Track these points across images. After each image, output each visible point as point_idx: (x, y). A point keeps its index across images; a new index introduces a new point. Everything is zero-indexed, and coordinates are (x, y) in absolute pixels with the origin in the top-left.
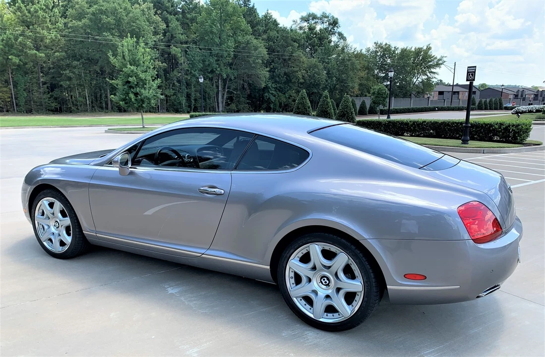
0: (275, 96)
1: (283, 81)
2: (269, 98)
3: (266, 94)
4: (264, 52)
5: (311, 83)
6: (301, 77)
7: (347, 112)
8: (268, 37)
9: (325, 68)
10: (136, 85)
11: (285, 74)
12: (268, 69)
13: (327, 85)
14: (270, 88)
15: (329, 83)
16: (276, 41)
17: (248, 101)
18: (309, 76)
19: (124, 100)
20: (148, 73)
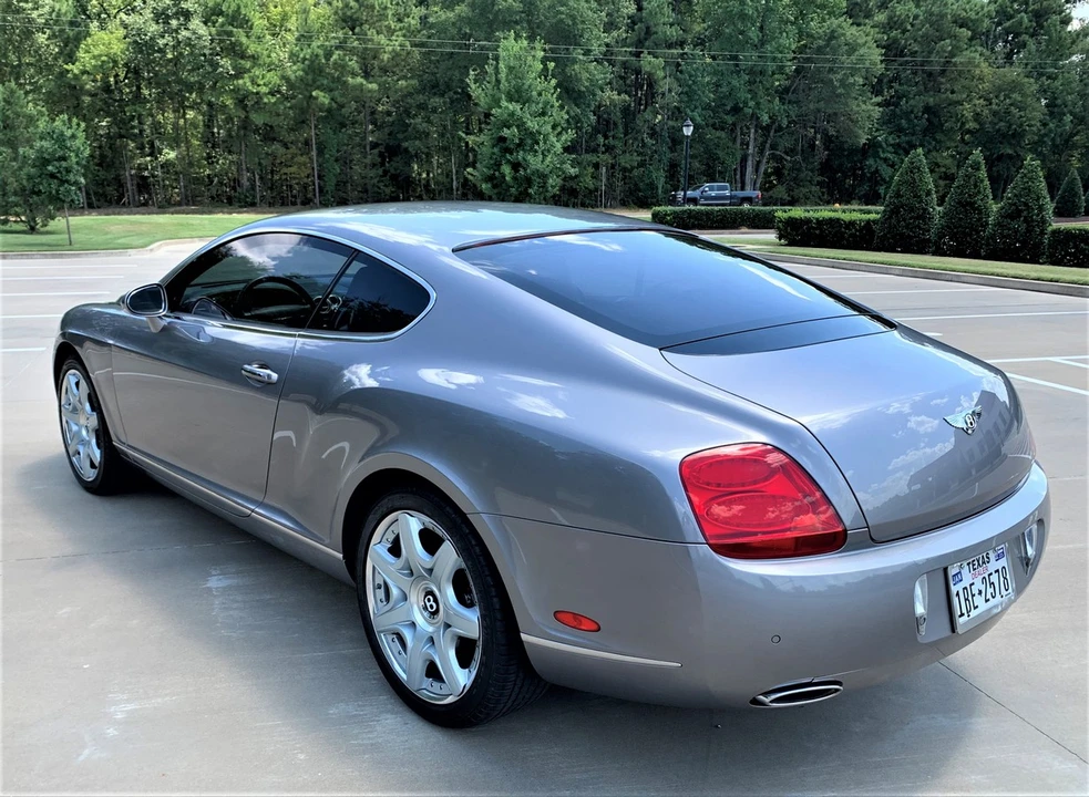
0: (892, 166)
1: (918, 128)
2: (877, 171)
3: (870, 162)
4: (875, 55)
5: (999, 130)
6: (969, 115)
8: (890, 18)
9: (1043, 91)
10: (519, 145)
11: (927, 109)
12: (879, 99)
13: (1046, 135)
14: (881, 146)
15: (1051, 131)
16: (909, 27)
17: (819, 179)
18: (995, 114)
19: (490, 179)
20: (546, 118)
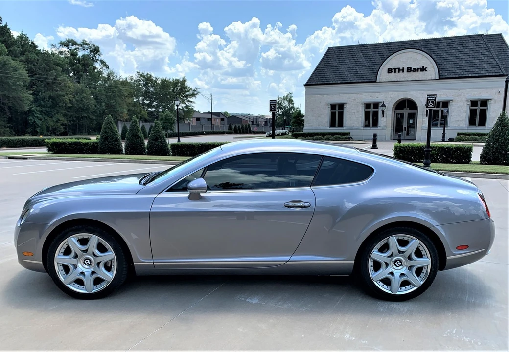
0: (41, 120)
1: (48, 105)
2: (35, 122)
3: (31, 118)
4: (25, 74)
5: (80, 107)
6: (68, 101)
7: (159, 136)
8: (27, 59)
9: (92, 93)
11: (50, 97)
12: (31, 92)
13: (97, 110)
14: (34, 112)
15: (98, 108)
16: (36, 64)
17: (9, 125)
18: (77, 101)
